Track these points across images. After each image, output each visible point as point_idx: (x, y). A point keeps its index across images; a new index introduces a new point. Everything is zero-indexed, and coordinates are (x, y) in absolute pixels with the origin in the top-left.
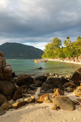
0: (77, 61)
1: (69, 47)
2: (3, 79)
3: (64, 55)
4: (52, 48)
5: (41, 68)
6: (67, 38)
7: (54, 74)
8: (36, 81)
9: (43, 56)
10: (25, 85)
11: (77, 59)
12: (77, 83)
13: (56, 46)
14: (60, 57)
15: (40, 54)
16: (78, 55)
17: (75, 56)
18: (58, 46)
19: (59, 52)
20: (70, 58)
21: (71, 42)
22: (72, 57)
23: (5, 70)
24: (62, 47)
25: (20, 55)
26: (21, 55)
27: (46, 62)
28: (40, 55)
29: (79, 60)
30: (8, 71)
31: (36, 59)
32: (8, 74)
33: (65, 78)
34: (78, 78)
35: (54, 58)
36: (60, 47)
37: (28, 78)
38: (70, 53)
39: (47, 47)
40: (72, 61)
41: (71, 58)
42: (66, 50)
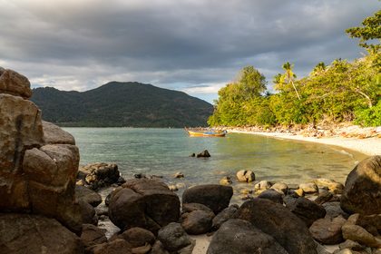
0: (314, 134)
1: (290, 94)
2: (25, 204)
3: (275, 117)
4: (238, 97)
5: (206, 155)
6: (285, 67)
7: (253, 175)
8: (187, 206)
9: (211, 120)
10: (139, 230)
11: (315, 127)
12: (373, 224)
13: (249, 90)
14: (262, 122)
15: (203, 114)
16: (317, 116)
17: (308, 121)
18: (254, 92)
19: (259, 109)
20: (291, 126)
21: (297, 80)
22: (297, 122)
23: (31, 164)
24: (268, 94)
25: (148, 116)
26: (152, 116)
27: (223, 135)
28: (203, 117)
29: (322, 131)
30: (45, 169)
31: (192, 127)
32: (49, 183)
33: (299, 192)
34: (372, 199)
35: (244, 124)
36: (260, 95)
37: (156, 196)
38: (292, 110)
39: (223, 94)
40: (298, 133)
41: (296, 126)
42: (279, 102)
